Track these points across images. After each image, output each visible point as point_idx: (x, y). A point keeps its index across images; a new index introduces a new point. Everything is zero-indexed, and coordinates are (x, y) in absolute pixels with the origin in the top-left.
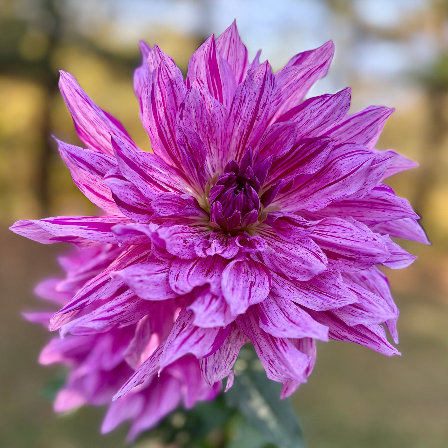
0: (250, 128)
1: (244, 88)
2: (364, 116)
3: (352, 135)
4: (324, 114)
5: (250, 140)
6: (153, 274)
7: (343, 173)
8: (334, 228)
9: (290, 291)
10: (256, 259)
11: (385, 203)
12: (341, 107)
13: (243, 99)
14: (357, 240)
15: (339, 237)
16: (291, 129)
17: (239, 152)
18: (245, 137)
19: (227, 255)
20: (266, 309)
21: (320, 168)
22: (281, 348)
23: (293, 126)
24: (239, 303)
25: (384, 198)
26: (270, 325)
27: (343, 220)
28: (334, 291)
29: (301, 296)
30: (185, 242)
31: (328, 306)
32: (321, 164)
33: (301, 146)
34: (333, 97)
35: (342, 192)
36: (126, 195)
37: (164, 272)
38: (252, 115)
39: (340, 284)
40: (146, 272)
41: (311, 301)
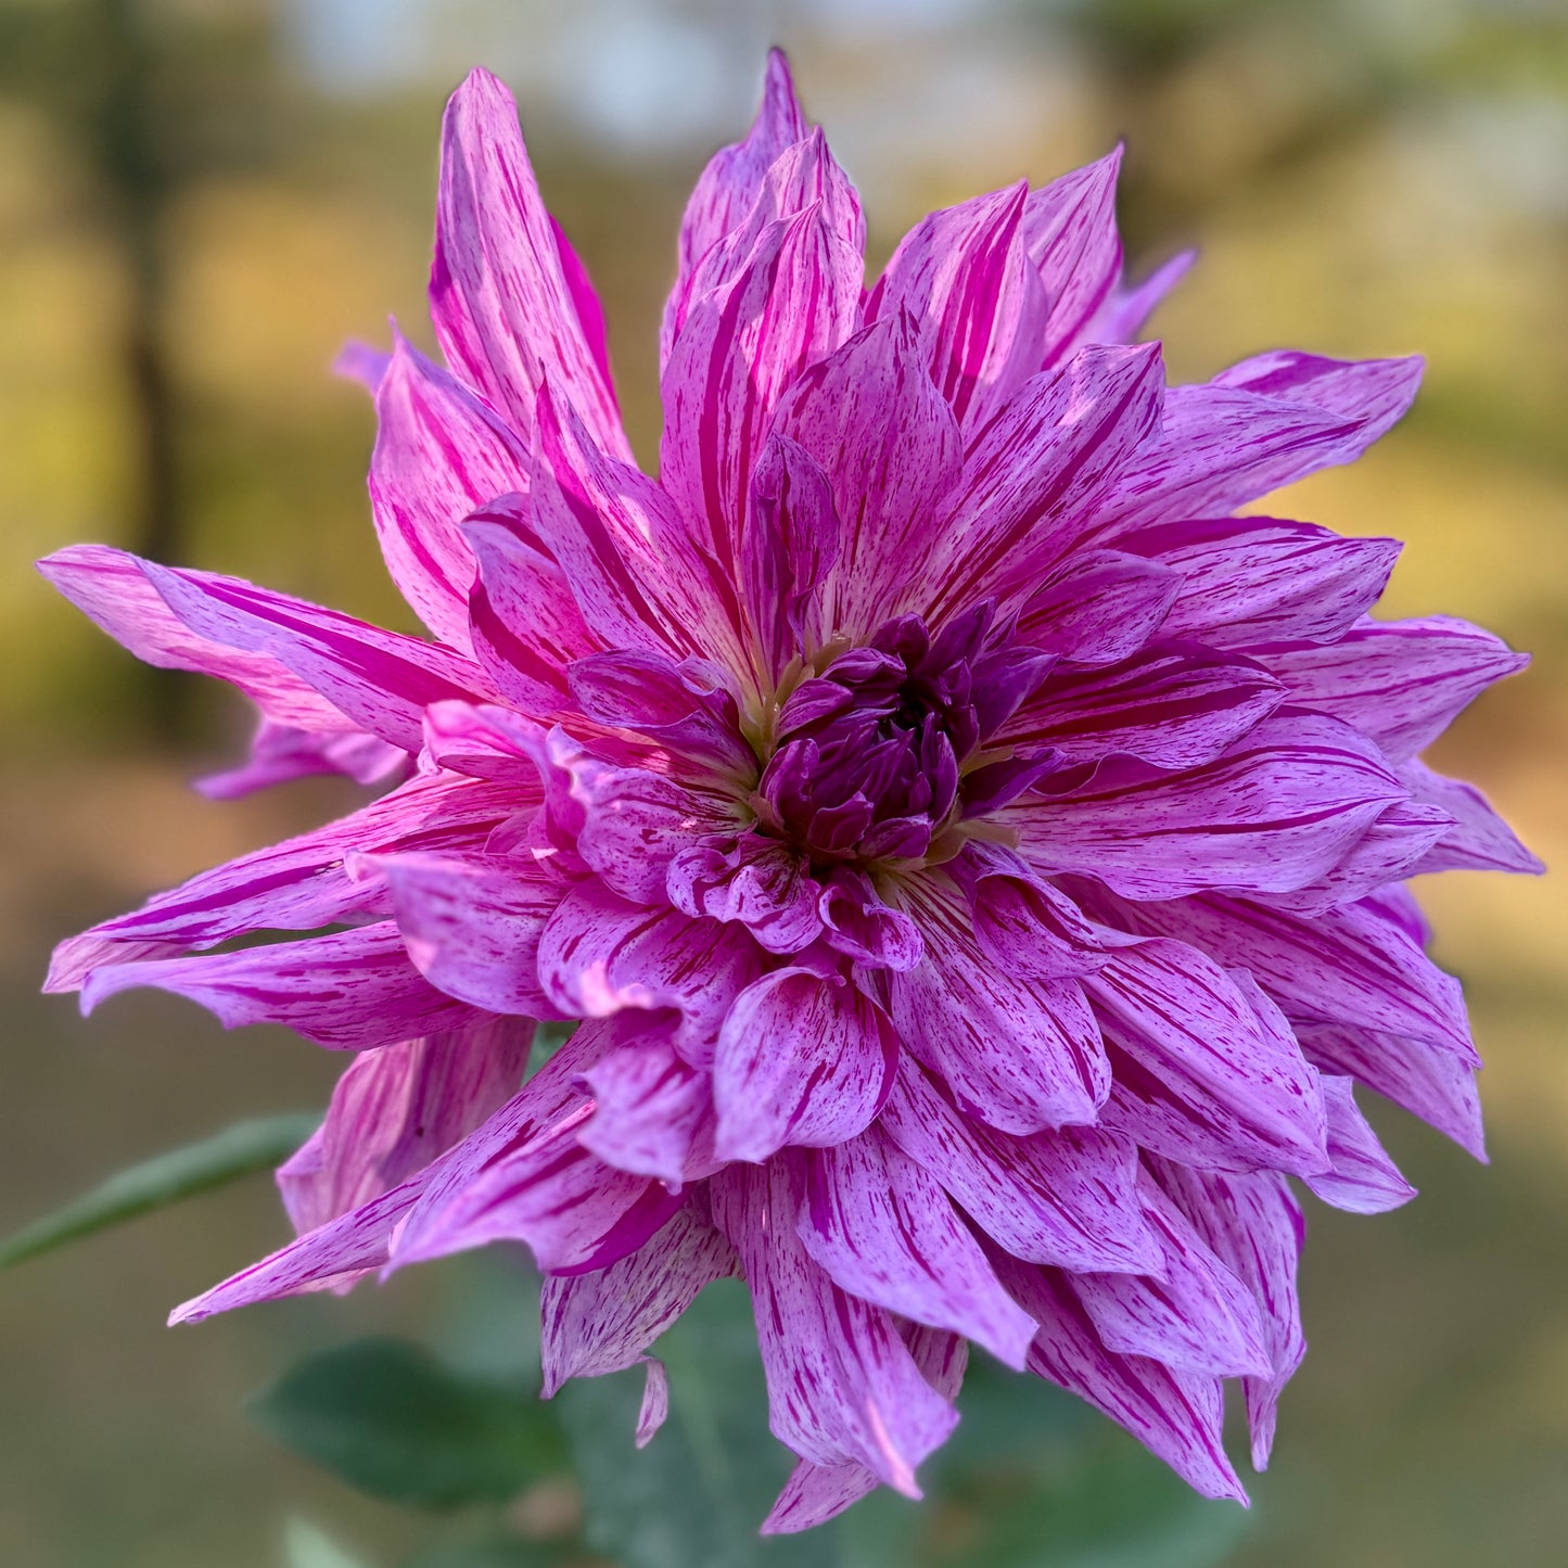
0: (1019, 528)
1: (1049, 395)
2: (1418, 643)
3: (1353, 688)
4: (1286, 588)
5: (1001, 568)
6: (495, 908)
7: (1274, 808)
8: (1176, 985)
9: (945, 1147)
10: (866, 987)
11: (1384, 965)
12: (1349, 589)
13: (1031, 427)
14: (1237, 1065)
15: (1180, 1027)
16: (1154, 591)
17: (951, 593)
18: (990, 551)
19: (771, 937)
20: (842, 1178)
21: (1201, 761)
22: (863, 1343)
23: (1165, 582)
24: (756, 1120)
25: (1384, 945)
26: (838, 1239)
27: (1217, 969)
28: (1089, 1207)
29: (974, 1179)
30: (646, 835)
31: (1054, 1251)
32: (1212, 750)
33: (1165, 662)
34: (1336, 547)
35: (1247, 871)
36: (517, 600)
37: (535, 915)
38: (1042, 491)
39: (1122, 1190)
40: (477, 893)
41: (1004, 1209)
